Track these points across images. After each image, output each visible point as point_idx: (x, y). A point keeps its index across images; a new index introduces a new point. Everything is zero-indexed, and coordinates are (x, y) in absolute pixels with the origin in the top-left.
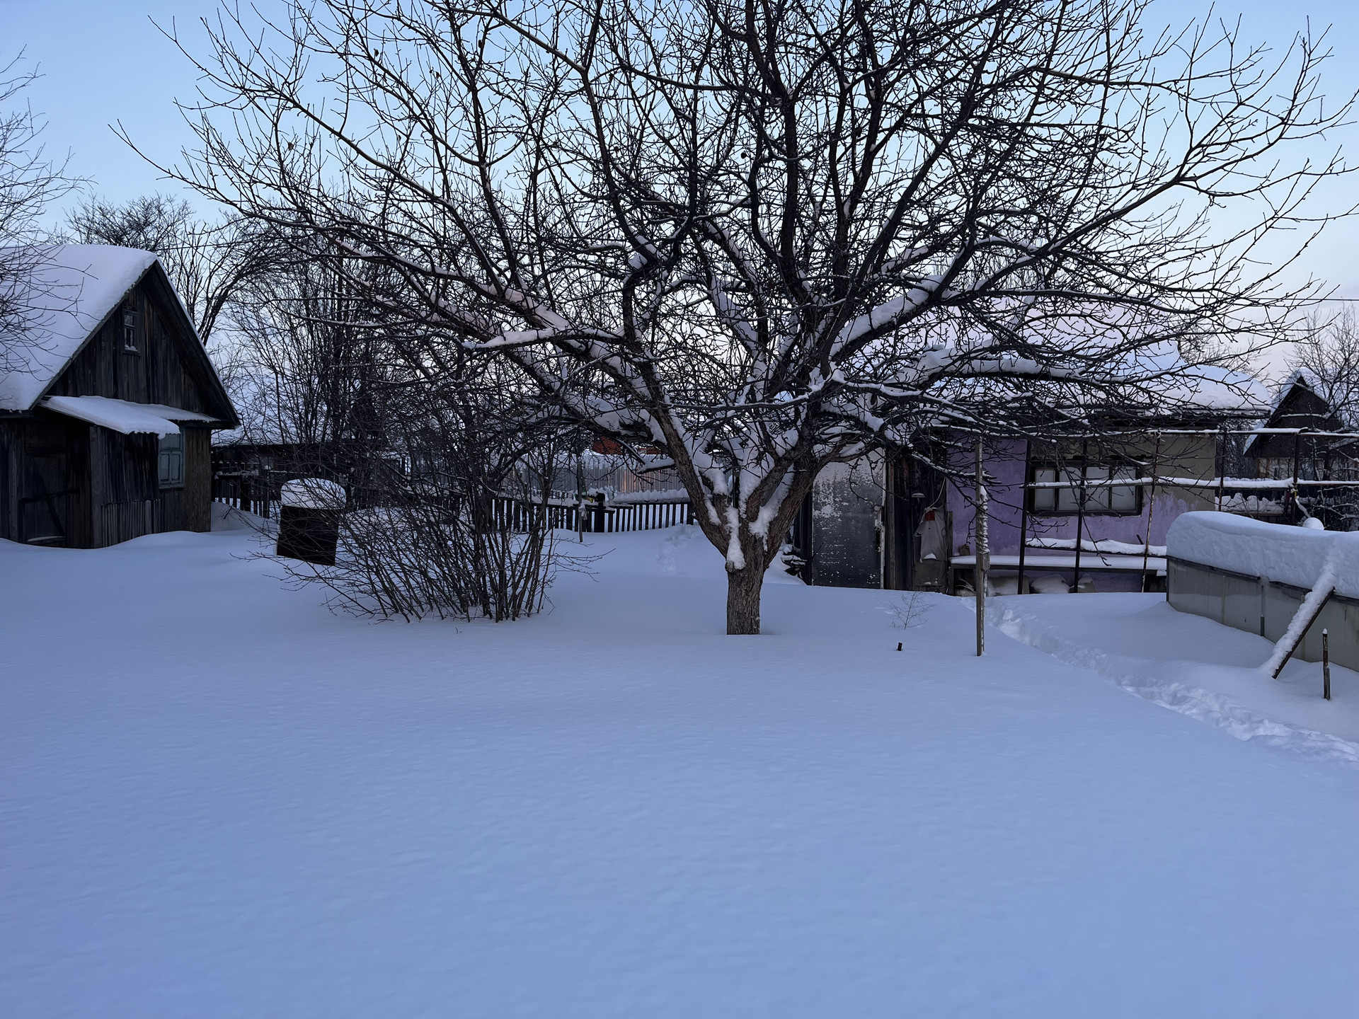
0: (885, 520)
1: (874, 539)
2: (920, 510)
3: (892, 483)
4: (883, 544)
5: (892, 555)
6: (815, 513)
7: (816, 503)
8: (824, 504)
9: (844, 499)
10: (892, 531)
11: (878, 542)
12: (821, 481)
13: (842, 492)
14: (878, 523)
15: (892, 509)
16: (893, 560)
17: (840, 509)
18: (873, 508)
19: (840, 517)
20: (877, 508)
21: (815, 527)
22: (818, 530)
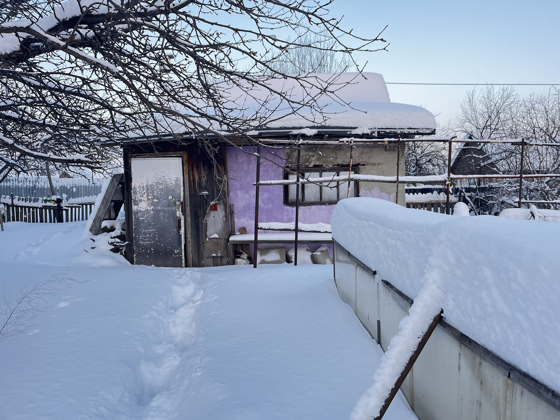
0: (184, 211)
1: (177, 225)
2: (207, 203)
3: (187, 185)
4: (183, 228)
5: (189, 236)
6: (134, 208)
7: (135, 201)
8: (141, 200)
9: (154, 197)
10: (189, 219)
11: (180, 227)
12: (137, 185)
13: (153, 192)
14: (179, 213)
15: (188, 203)
16: (189, 239)
17: (152, 204)
18: (175, 203)
19: (153, 210)
20: (178, 203)
21: (135, 217)
22: (137, 219)
